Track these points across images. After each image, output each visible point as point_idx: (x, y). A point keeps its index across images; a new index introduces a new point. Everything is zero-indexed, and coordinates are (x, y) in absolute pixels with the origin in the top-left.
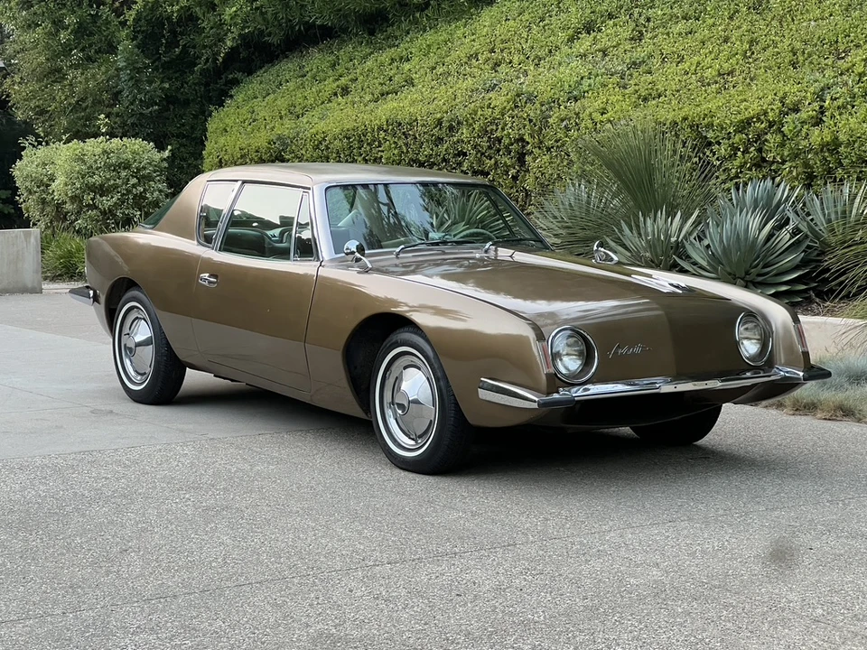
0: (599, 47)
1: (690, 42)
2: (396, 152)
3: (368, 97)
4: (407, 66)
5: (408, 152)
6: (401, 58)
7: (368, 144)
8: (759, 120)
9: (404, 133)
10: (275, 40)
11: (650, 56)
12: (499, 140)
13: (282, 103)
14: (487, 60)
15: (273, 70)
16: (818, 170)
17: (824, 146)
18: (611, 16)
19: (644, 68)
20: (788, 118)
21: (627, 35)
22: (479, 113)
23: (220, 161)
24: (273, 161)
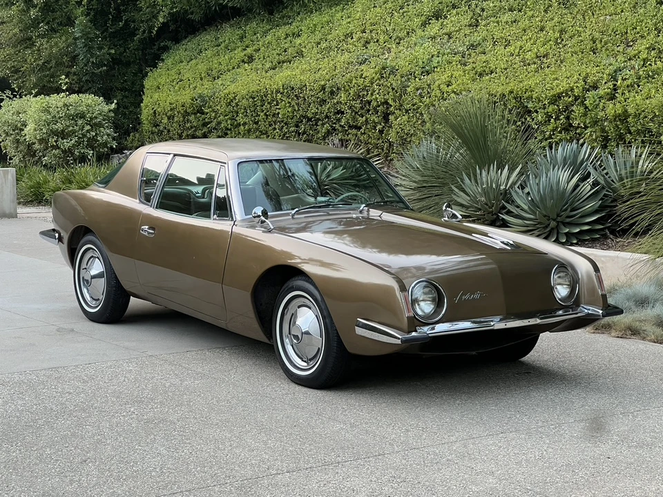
0: (445, 31)
1: (514, 29)
2: (290, 110)
3: (268, 65)
4: (298, 41)
5: (299, 110)
6: (294, 34)
7: (268, 103)
8: (567, 95)
9: (296, 96)
10: (196, 17)
11: (484, 40)
12: (369, 103)
13: (202, 67)
14: (360, 39)
15: (195, 41)
16: (612, 134)
17: (617, 117)
18: (454, 7)
19: (479, 49)
20: (589, 94)
21: (466, 22)
22: (354, 81)
23: (155, 112)
24: (195, 114)
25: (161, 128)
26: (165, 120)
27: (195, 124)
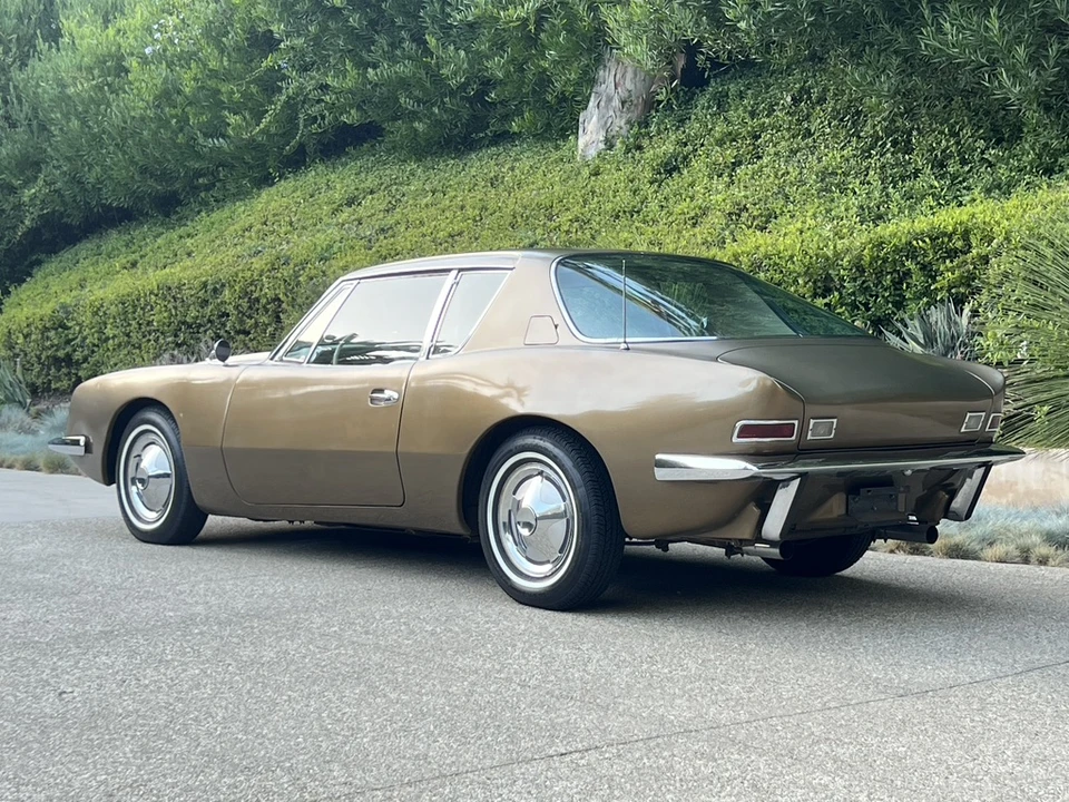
0: (356, 217)
1: (433, 210)
2: (166, 315)
4: (189, 242)
5: (177, 314)
6: (188, 235)
7: (141, 308)
10: (76, 222)
11: (397, 223)
12: (257, 300)
13: (75, 278)
15: (73, 251)
18: (372, 192)
19: (390, 232)
22: (240, 275)
23: (9, 332)
24: (56, 329)
25: (17, 351)
26: (20, 341)
27: (56, 342)
